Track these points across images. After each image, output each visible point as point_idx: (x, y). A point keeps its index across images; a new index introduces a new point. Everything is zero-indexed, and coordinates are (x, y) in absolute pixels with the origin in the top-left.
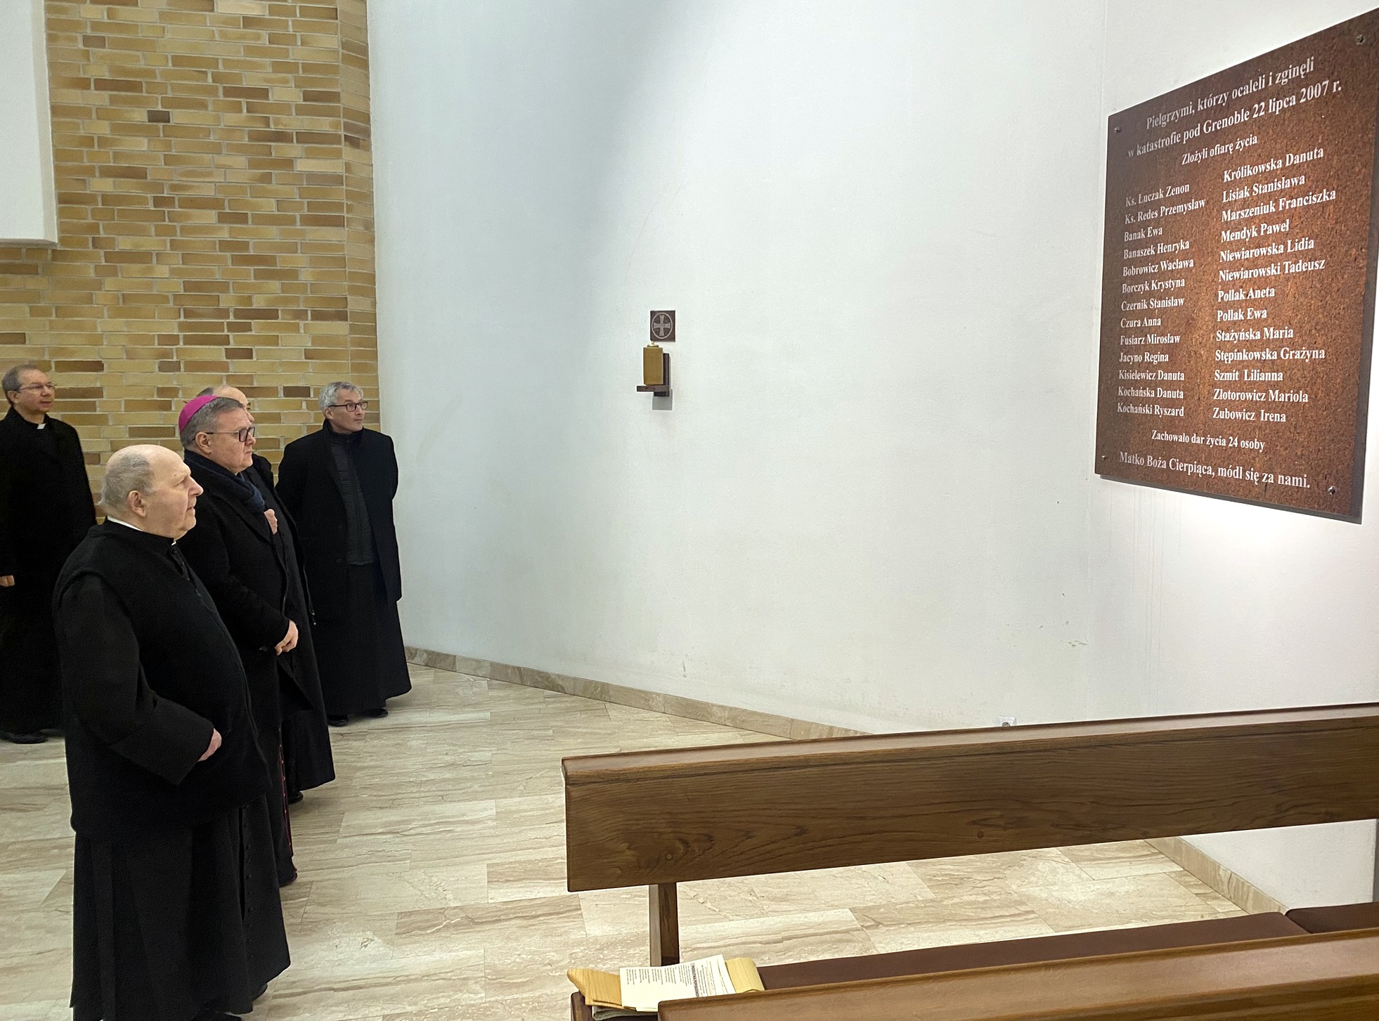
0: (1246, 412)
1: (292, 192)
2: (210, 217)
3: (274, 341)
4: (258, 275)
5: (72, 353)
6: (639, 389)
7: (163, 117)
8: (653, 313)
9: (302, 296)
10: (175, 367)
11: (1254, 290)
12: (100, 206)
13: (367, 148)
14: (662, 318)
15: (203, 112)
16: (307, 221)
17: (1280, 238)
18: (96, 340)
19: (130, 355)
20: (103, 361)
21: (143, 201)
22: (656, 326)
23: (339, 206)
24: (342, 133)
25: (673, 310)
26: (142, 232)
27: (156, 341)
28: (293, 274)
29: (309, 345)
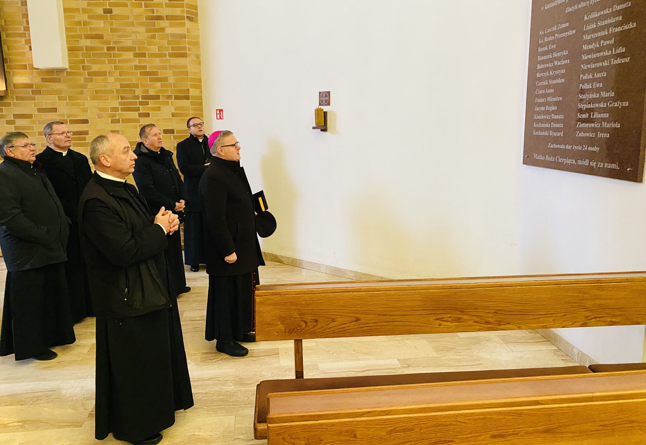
0: (591, 133)
1: (165, 43)
2: (129, 55)
3: (159, 109)
4: (151, 80)
5: (76, 116)
6: (314, 128)
7: (109, 11)
8: (320, 93)
9: (169, 89)
10: (118, 121)
11: (597, 74)
12: (85, 51)
13: (196, 21)
14: (324, 95)
15: (126, 8)
16: (172, 55)
17: (609, 48)
18: (85, 110)
19: (99, 116)
20: (88, 119)
21: (103, 49)
22: (322, 99)
23: (185, 48)
24: (185, 15)
25: (328, 91)
26: (103, 62)
27: (109, 110)
28: (166, 79)
29: (174, 111)
